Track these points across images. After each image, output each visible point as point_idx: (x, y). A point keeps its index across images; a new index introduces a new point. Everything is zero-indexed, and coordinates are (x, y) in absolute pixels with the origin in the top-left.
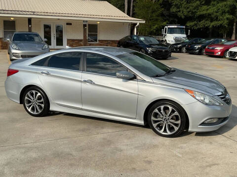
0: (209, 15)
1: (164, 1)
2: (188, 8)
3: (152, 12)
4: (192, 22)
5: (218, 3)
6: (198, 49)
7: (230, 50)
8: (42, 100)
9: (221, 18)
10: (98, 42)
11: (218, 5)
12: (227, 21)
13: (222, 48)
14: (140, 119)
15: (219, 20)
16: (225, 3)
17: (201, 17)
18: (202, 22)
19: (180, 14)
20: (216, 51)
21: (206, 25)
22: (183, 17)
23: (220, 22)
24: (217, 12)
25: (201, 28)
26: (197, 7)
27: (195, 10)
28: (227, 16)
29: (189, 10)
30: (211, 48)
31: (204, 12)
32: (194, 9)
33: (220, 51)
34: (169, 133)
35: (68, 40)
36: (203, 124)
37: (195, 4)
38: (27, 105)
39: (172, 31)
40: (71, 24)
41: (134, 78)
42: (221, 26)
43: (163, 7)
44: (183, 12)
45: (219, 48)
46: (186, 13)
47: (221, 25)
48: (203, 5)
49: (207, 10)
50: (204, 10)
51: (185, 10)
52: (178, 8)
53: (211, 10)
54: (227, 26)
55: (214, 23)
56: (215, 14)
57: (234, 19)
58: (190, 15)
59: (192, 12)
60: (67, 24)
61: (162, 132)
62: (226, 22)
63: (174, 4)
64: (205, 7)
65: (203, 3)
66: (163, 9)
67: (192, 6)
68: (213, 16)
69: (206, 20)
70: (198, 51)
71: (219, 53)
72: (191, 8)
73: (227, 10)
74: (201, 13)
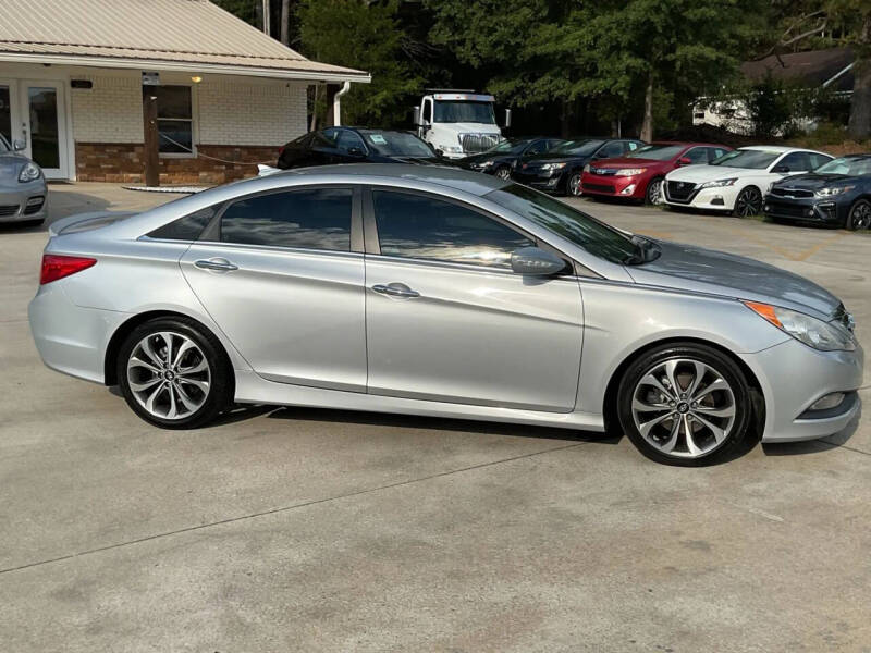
0: (566, 55)
1: (404, 3)
2: (492, 31)
3: (366, 45)
4: (507, 80)
5: (594, 15)
6: (554, 176)
7: (671, 177)
8: (204, 365)
9: (607, 66)
10: (195, 154)
11: (595, 21)
12: (628, 79)
13: (640, 172)
14: (591, 412)
15: (601, 76)
16: (618, 15)
17: (538, 66)
18: (540, 81)
19: (463, 53)
20: (622, 181)
21: (557, 93)
22: (475, 63)
23: (602, 84)
24: (591, 48)
25: (538, 104)
26: (523, 30)
27: (519, 40)
28: (628, 60)
29: (494, 38)
30: (603, 172)
31: (550, 48)
32: (515, 35)
33: (633, 182)
34: (694, 451)
35: (80, 146)
36: (808, 414)
37: (517, 19)
38: (135, 387)
39: (448, 113)
40: (88, 85)
41: (566, 270)
42: (608, 96)
43: (400, 27)
44: (474, 47)
45: (629, 173)
46: (485, 50)
47: (607, 91)
48: (543, 20)
49: (559, 38)
50: (547, 40)
51: (481, 39)
52: (457, 29)
53: (571, 38)
54: (626, 97)
55: (582, 87)
56: (587, 54)
57: (648, 72)
58: (501, 56)
59: (508, 46)
60: (75, 84)
61: (668, 448)
62: (624, 80)
63: (443, 14)
64: (550, 29)
65: (545, 13)
66: (403, 34)
67: (506, 25)
68: (580, 61)
69: (556, 76)
70: (554, 182)
71: (632, 188)
72: (502, 29)
73: (625, 39)
74: (540, 50)
